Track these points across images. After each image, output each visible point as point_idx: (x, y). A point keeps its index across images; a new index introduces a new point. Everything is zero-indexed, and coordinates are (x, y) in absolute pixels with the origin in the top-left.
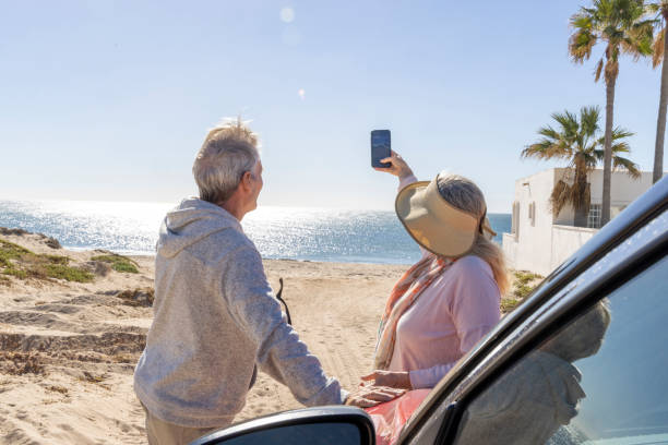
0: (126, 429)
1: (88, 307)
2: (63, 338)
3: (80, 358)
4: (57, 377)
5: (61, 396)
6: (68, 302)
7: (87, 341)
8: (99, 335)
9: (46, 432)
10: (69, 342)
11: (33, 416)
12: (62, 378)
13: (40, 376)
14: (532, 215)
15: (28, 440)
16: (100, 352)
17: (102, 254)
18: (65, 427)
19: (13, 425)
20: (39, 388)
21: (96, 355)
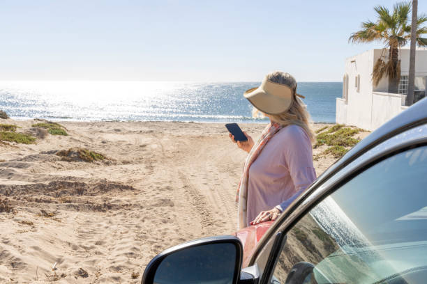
0: (75, 248)
1: (36, 163)
2: (22, 186)
3: (36, 200)
4: (23, 215)
5: (29, 227)
6: (21, 160)
7: (39, 188)
8: (47, 183)
9: (24, 251)
10: (26, 189)
11: (13, 241)
12: (27, 215)
13: (11, 214)
14: (358, 85)
15: (13, 257)
16: (48, 195)
17: (39, 122)
18: (36, 248)
19: (2, 248)
20: (14, 222)
21: (47, 198)
